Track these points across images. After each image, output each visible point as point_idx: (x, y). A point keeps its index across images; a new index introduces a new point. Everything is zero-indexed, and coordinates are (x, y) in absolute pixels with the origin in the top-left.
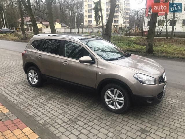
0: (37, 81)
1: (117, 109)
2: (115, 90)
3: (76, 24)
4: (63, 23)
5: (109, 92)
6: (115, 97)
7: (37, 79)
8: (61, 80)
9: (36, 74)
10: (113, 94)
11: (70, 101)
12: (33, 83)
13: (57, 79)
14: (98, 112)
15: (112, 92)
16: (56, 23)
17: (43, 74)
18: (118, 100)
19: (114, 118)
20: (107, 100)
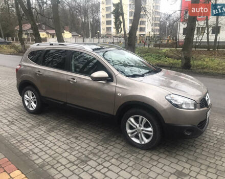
0: (35, 105)
1: (143, 143)
2: (141, 117)
3: (90, 32)
4: (74, 31)
5: (132, 120)
6: (140, 126)
7: (35, 102)
8: (68, 105)
9: (35, 97)
10: (138, 123)
11: (80, 132)
12: (31, 109)
13: (62, 103)
14: (117, 148)
15: (136, 120)
16: (65, 31)
17: (43, 97)
18: (144, 132)
19: (140, 156)
20: (129, 131)
